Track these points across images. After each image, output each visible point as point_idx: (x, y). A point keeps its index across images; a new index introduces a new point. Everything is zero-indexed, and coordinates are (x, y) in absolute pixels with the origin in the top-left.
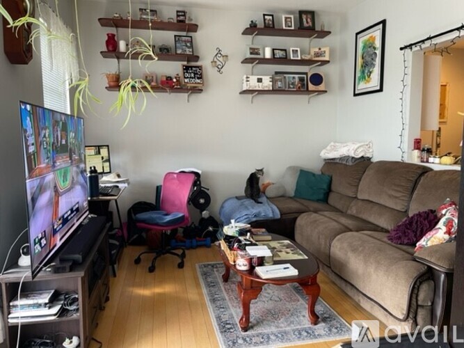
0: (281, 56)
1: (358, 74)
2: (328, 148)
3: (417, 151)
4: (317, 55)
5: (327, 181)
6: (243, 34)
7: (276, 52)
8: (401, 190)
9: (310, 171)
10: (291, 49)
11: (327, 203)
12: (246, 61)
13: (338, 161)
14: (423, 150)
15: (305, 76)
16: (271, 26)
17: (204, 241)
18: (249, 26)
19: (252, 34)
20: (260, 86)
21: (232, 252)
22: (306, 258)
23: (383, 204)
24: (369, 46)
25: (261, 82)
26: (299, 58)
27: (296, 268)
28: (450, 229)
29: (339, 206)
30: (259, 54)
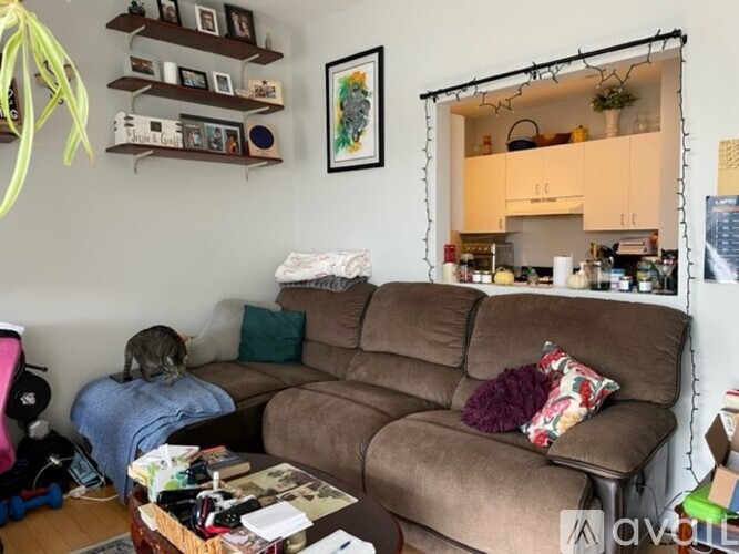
0: (197, 84)
1: (335, 135)
2: (289, 262)
3: (450, 264)
4: (260, 92)
5: (299, 322)
6: (110, 26)
7: (186, 74)
8: (450, 331)
9: (262, 306)
10: (215, 74)
11: (303, 364)
12: (121, 84)
13: (313, 285)
14: (462, 263)
15: (237, 129)
16: (175, 21)
17: (45, 494)
18: (127, 12)
19: (129, 32)
20: (156, 139)
21: (209, 541)
22: (356, 500)
23: (420, 357)
24: (355, 87)
25: (160, 130)
26: (231, 94)
27: (365, 539)
28: (588, 397)
29: (329, 368)
30: (152, 74)
